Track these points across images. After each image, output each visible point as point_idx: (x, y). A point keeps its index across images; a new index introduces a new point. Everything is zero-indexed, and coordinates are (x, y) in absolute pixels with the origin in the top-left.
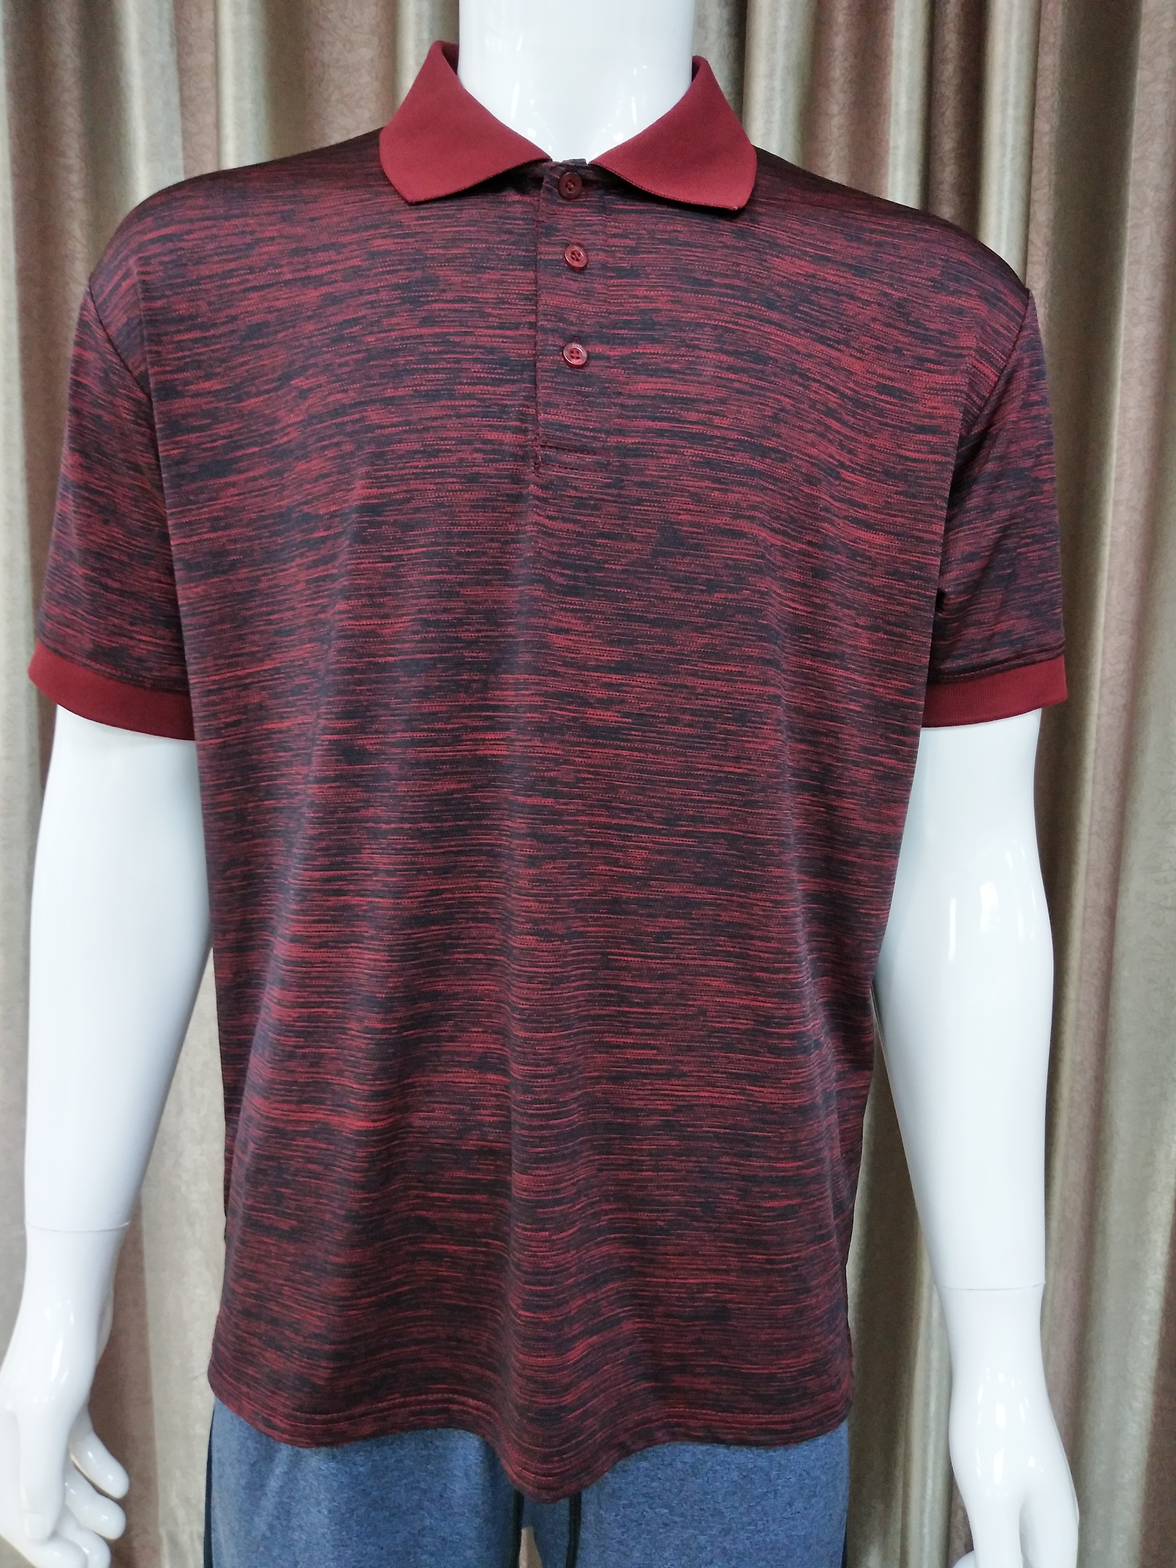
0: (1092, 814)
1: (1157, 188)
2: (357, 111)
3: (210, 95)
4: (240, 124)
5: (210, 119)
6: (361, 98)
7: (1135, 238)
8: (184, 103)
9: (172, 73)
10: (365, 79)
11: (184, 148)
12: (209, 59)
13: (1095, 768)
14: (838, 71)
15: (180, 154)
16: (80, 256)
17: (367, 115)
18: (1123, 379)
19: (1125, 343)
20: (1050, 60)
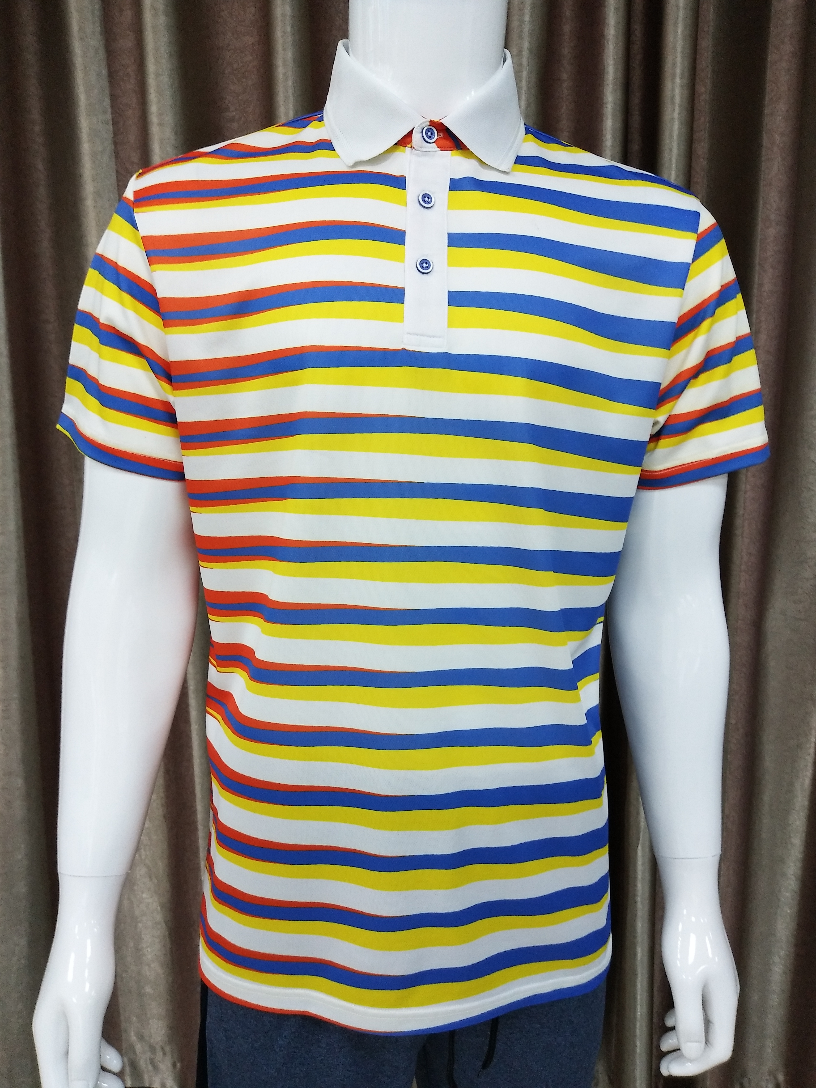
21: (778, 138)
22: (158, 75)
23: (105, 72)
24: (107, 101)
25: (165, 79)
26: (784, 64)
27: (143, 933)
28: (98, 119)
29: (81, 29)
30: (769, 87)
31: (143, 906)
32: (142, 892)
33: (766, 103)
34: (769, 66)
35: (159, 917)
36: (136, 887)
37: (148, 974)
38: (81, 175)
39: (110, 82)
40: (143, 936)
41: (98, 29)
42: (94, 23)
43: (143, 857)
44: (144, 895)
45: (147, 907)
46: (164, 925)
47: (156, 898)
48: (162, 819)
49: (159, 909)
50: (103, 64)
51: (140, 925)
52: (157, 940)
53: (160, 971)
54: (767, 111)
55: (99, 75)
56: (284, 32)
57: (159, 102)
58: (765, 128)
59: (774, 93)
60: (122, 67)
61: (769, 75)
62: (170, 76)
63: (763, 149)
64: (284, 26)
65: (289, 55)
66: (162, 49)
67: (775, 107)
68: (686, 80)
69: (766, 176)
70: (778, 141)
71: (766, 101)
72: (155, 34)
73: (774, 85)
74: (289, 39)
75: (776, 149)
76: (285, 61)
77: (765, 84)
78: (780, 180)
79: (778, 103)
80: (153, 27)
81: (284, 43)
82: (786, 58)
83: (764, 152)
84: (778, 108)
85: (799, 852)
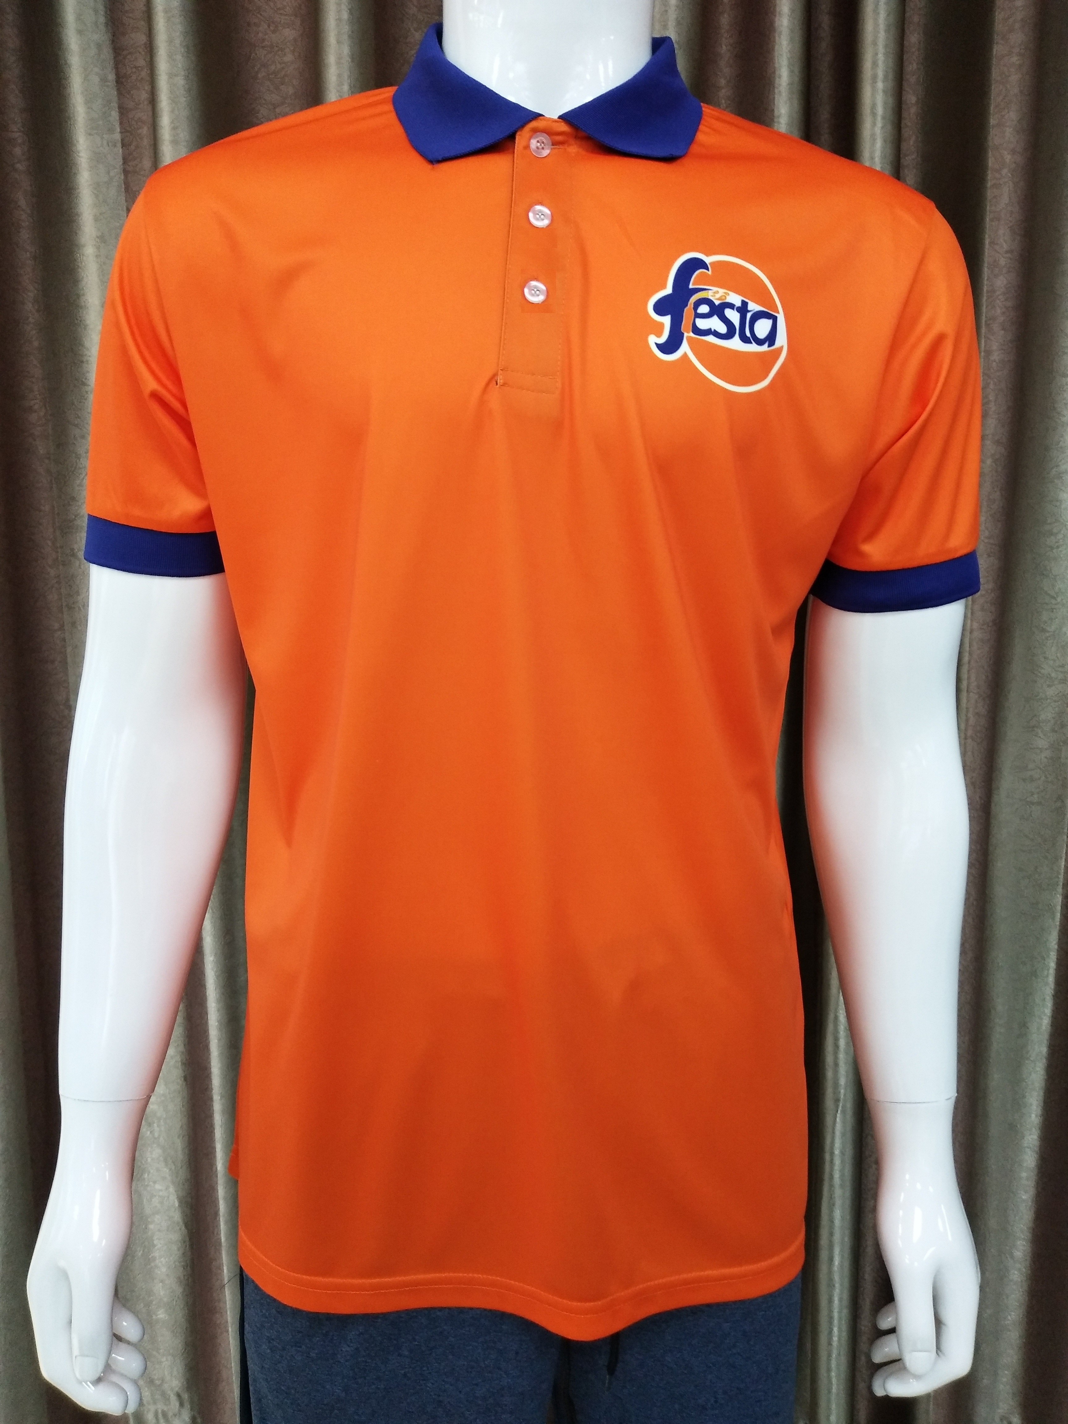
0: (967, 720)
1: (1013, 152)
2: (282, 87)
3: (144, 73)
4: (173, 100)
5: (144, 95)
6: (286, 75)
7: (995, 197)
8: (121, 81)
9: (107, 53)
10: (289, 57)
11: (121, 123)
12: (141, 38)
13: (969, 678)
14: (724, 47)
15: (118, 130)
16: (25, 224)
17: (291, 91)
18: (987, 325)
19: (988, 292)
20: (914, 38)
21: (1008, 158)
22: (171, 76)
23: (111, 77)
24: (115, 115)
25: (180, 81)
26: (1014, 59)
27: (155, 1238)
28: (102, 138)
29: (79, 18)
30: (995, 89)
31: (156, 1201)
32: (155, 1182)
33: (992, 112)
34: (994, 61)
35: (177, 1216)
36: (146, 1176)
37: (162, 1293)
38: (78, 215)
39: (118, 90)
40: (155, 1242)
41: (102, 20)
42: (96, 11)
43: (156, 1135)
44: (158, 1186)
45: (162, 1203)
46: (183, 1228)
47: (172, 1189)
48: (181, 1081)
49: (177, 1204)
50: (110, 65)
51: (151, 1226)
52: (175, 1248)
53: (179, 1290)
54: (993, 121)
55: (104, 80)
56: (339, 20)
57: (172, 111)
58: (990, 143)
59: (1001, 98)
60: (134, 70)
61: (995, 74)
62: (187, 78)
63: (989, 172)
64: (339, 12)
65: (346, 50)
66: (178, 42)
67: (1003, 116)
68: (890, 84)
69: (993, 208)
70: (1008, 161)
71: (992, 108)
72: (168, 20)
73: (1001, 87)
74: (346, 28)
75: (1005, 171)
76: (339, 58)
77: (990, 86)
78: (1012, 212)
79: (1006, 111)
80: (166, 11)
81: (339, 34)
82: (1016, 50)
83: (990, 175)
84: (1006, 117)
85: (1036, 1116)
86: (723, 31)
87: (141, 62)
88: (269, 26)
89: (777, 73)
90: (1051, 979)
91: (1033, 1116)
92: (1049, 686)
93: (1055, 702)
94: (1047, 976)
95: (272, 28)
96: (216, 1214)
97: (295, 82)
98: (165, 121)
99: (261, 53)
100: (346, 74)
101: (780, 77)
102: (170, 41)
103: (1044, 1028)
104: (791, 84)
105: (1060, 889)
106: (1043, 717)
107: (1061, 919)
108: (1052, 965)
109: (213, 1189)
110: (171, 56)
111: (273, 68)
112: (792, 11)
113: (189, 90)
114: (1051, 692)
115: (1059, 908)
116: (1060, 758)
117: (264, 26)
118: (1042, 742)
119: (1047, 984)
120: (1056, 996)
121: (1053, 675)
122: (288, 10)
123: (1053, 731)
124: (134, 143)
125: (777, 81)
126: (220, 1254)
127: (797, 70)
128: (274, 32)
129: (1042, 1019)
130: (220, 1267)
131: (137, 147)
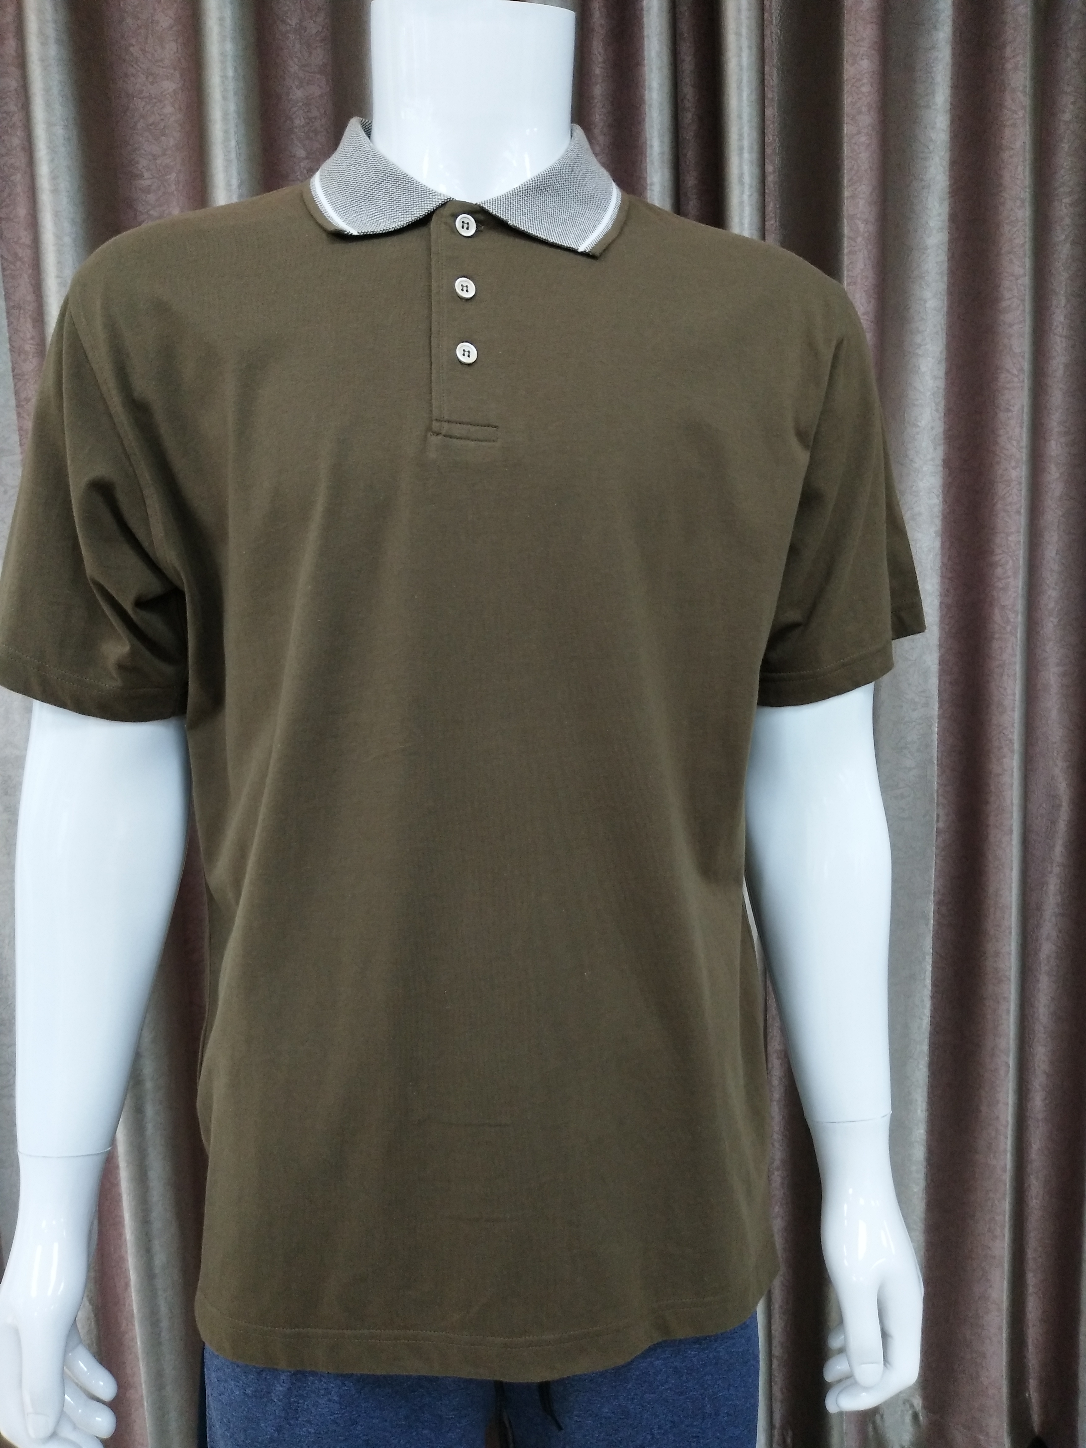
21: (861, 227)
22: (50, 125)
25: (60, 131)
26: (863, 139)
30: (847, 164)
34: (846, 139)
54: (846, 193)
56: (224, 77)
57: (52, 160)
58: (845, 213)
59: (853, 172)
60: (4, 115)
61: (846, 150)
62: (66, 127)
63: (845, 239)
64: (224, 69)
65: (232, 107)
66: (55, 90)
67: (856, 189)
68: (755, 156)
69: (850, 273)
70: (862, 230)
71: (845, 181)
72: (45, 69)
73: (853, 162)
74: (231, 86)
75: (860, 239)
76: (225, 115)
77: (843, 161)
78: (867, 278)
79: (858, 184)
80: (42, 60)
81: (225, 90)
82: (866, 131)
83: (846, 242)
84: (859, 189)
85: (922, 1111)
86: (596, 101)
87: (13, 108)
88: (147, 77)
89: (648, 143)
90: (928, 982)
91: (919, 1111)
92: (914, 710)
93: (919, 724)
94: (924, 979)
95: (150, 79)
96: (127, 1285)
97: (177, 135)
98: (44, 170)
99: (139, 104)
100: (232, 131)
101: (651, 147)
102: (47, 90)
103: (924, 1027)
104: (662, 153)
105: (932, 897)
106: (909, 739)
107: (934, 925)
108: (929, 968)
109: (122, 1259)
110: (48, 104)
111: (151, 120)
112: (661, 85)
113: (69, 139)
114: (915, 715)
115: (932, 914)
116: (926, 776)
117: (142, 78)
118: (909, 762)
119: (925, 986)
120: (933, 997)
121: (917, 700)
122: (167, 62)
123: (918, 750)
124: (7, 190)
125: (648, 149)
126: (133, 1325)
127: (667, 139)
128: (152, 84)
129: (921, 1019)
130: (133, 1339)
131: (10, 194)
